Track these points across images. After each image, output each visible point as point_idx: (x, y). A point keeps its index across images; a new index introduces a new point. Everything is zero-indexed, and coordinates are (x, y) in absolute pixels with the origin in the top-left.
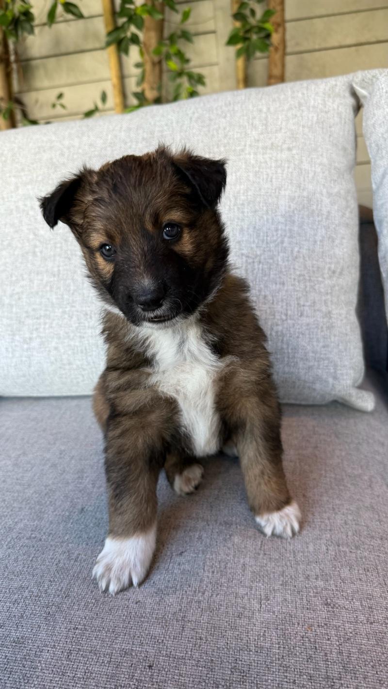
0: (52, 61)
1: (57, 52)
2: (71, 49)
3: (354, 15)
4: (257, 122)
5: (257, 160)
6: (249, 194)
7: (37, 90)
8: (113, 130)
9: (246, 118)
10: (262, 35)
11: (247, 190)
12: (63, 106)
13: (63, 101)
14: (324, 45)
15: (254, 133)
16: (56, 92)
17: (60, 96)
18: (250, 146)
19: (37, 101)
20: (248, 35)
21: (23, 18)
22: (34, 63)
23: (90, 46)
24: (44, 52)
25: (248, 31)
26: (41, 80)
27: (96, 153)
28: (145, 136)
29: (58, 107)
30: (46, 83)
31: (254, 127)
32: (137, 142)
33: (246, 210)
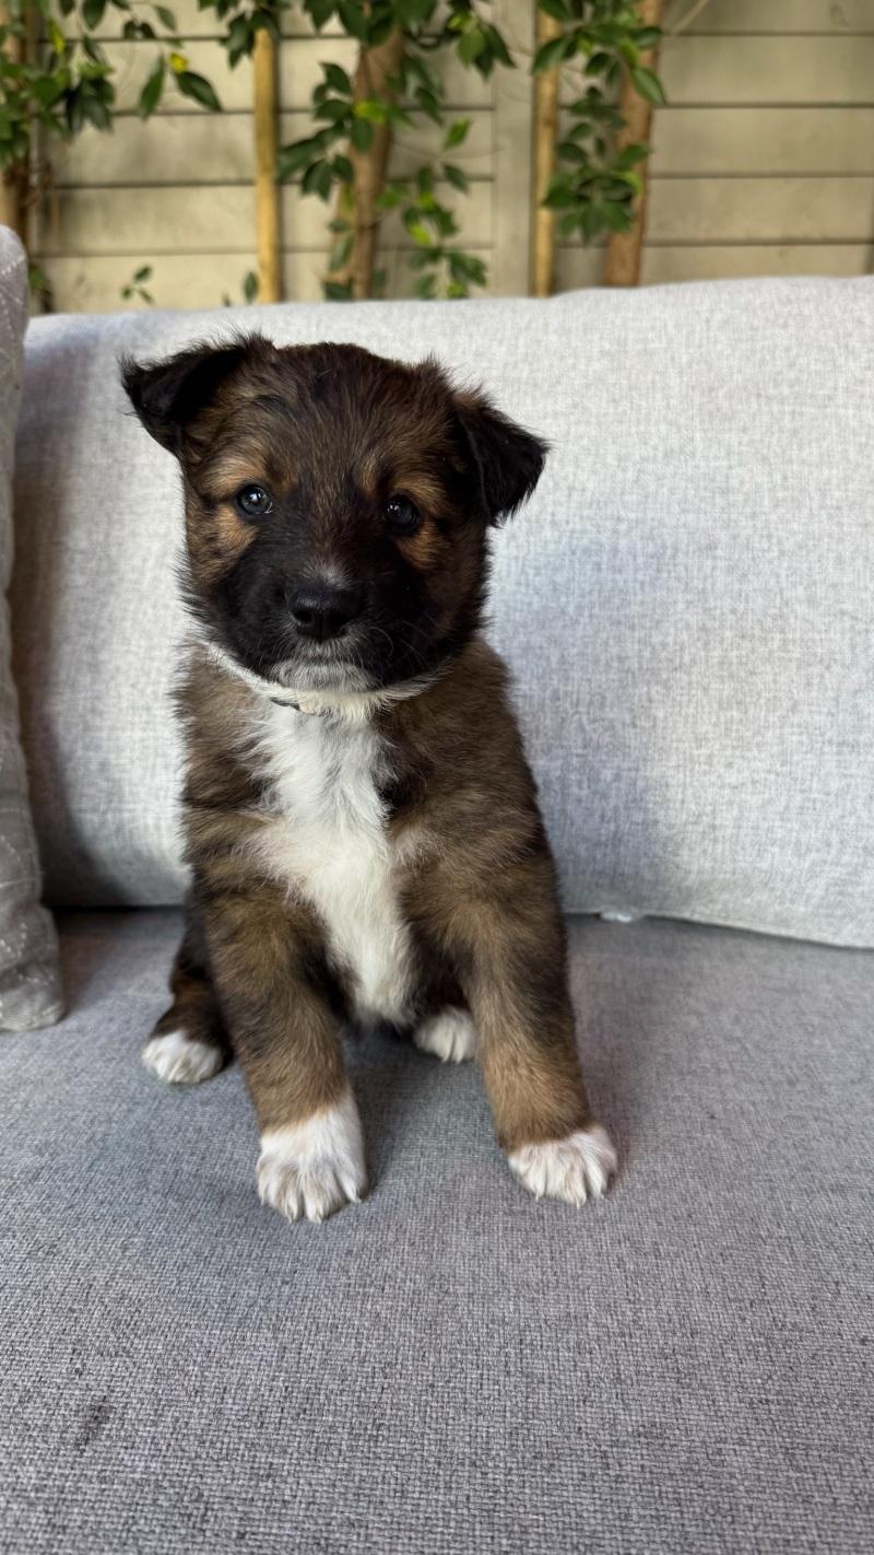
0: (124, 196)
1: (138, 176)
2: (171, 176)
3: (780, 181)
4: (855, 343)
5: (861, 421)
6: (850, 487)
7: (83, 254)
8: (528, 328)
9: (830, 332)
10: (618, 194)
11: (846, 479)
12: (146, 297)
13: (148, 285)
14: (717, 234)
15: (851, 364)
16: (137, 263)
17: (143, 274)
18: (846, 389)
19: (81, 280)
20: (587, 192)
21: (89, 91)
22: (82, 194)
23: (216, 173)
24: (108, 172)
25: (587, 183)
26: (93, 234)
27: (494, 373)
28: (607, 346)
29: (136, 298)
30: (104, 242)
31: (851, 352)
32: (589, 359)
33: (846, 520)
